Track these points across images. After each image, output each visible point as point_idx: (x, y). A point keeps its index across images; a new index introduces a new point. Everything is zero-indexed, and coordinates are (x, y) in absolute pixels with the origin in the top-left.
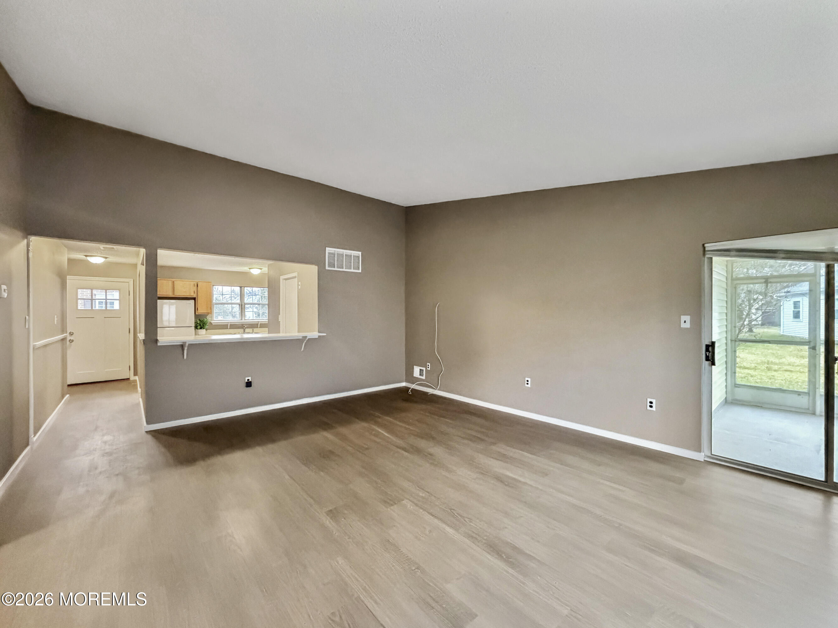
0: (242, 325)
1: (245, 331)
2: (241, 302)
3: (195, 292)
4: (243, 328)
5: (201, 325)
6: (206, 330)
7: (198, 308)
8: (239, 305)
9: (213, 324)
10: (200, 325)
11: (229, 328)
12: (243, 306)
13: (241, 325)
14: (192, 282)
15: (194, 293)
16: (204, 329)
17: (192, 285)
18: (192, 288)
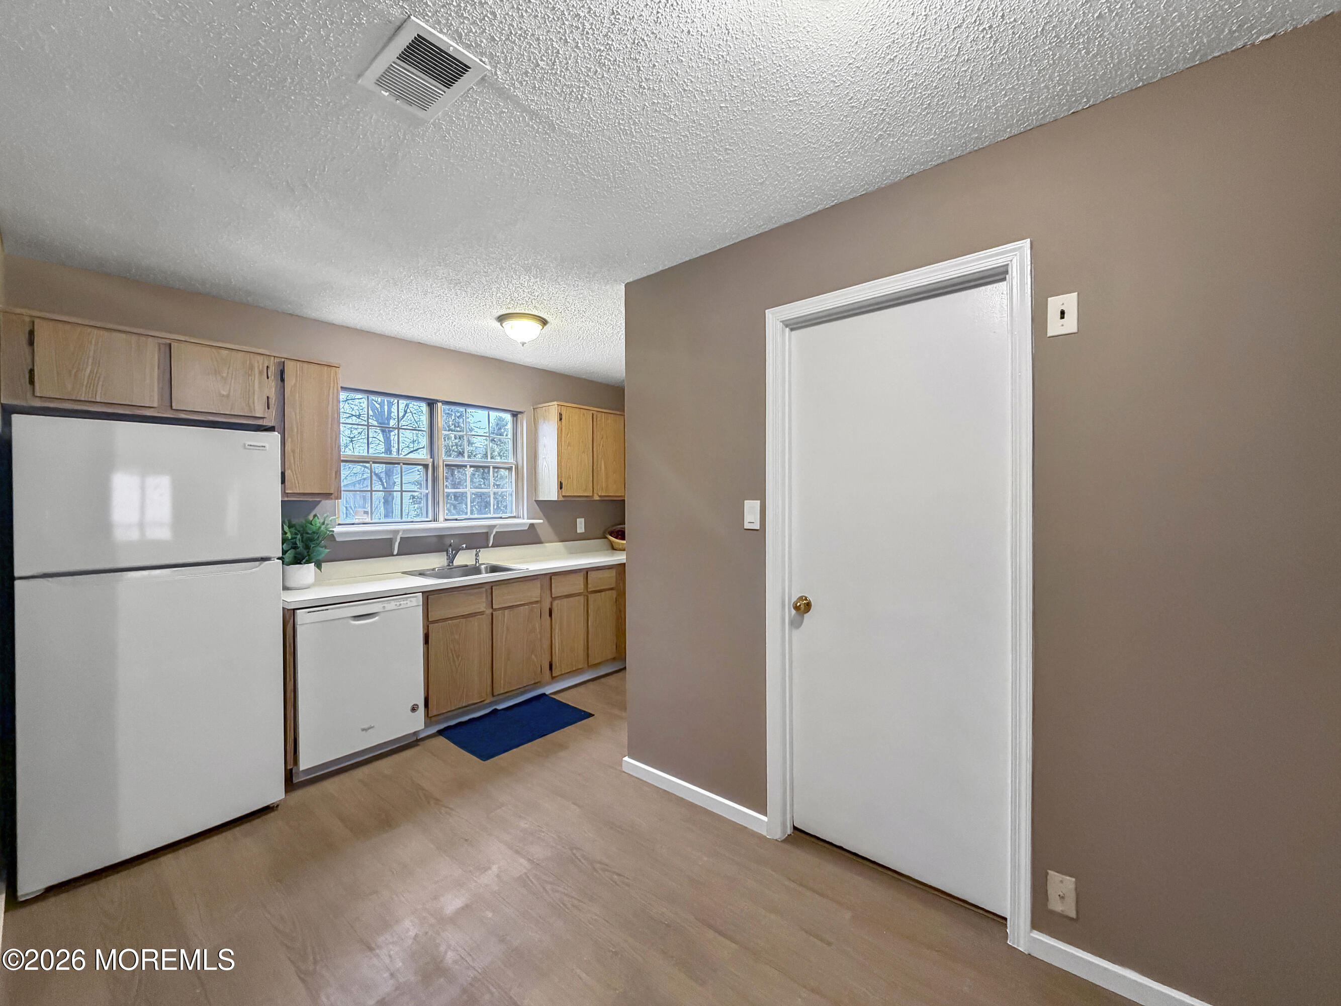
3: (272, 401)
4: (445, 551)
7: (285, 473)
8: (426, 466)
9: (338, 539)
10: (300, 547)
11: (396, 552)
14: (260, 359)
15: (268, 410)
17: (261, 373)
18: (260, 383)
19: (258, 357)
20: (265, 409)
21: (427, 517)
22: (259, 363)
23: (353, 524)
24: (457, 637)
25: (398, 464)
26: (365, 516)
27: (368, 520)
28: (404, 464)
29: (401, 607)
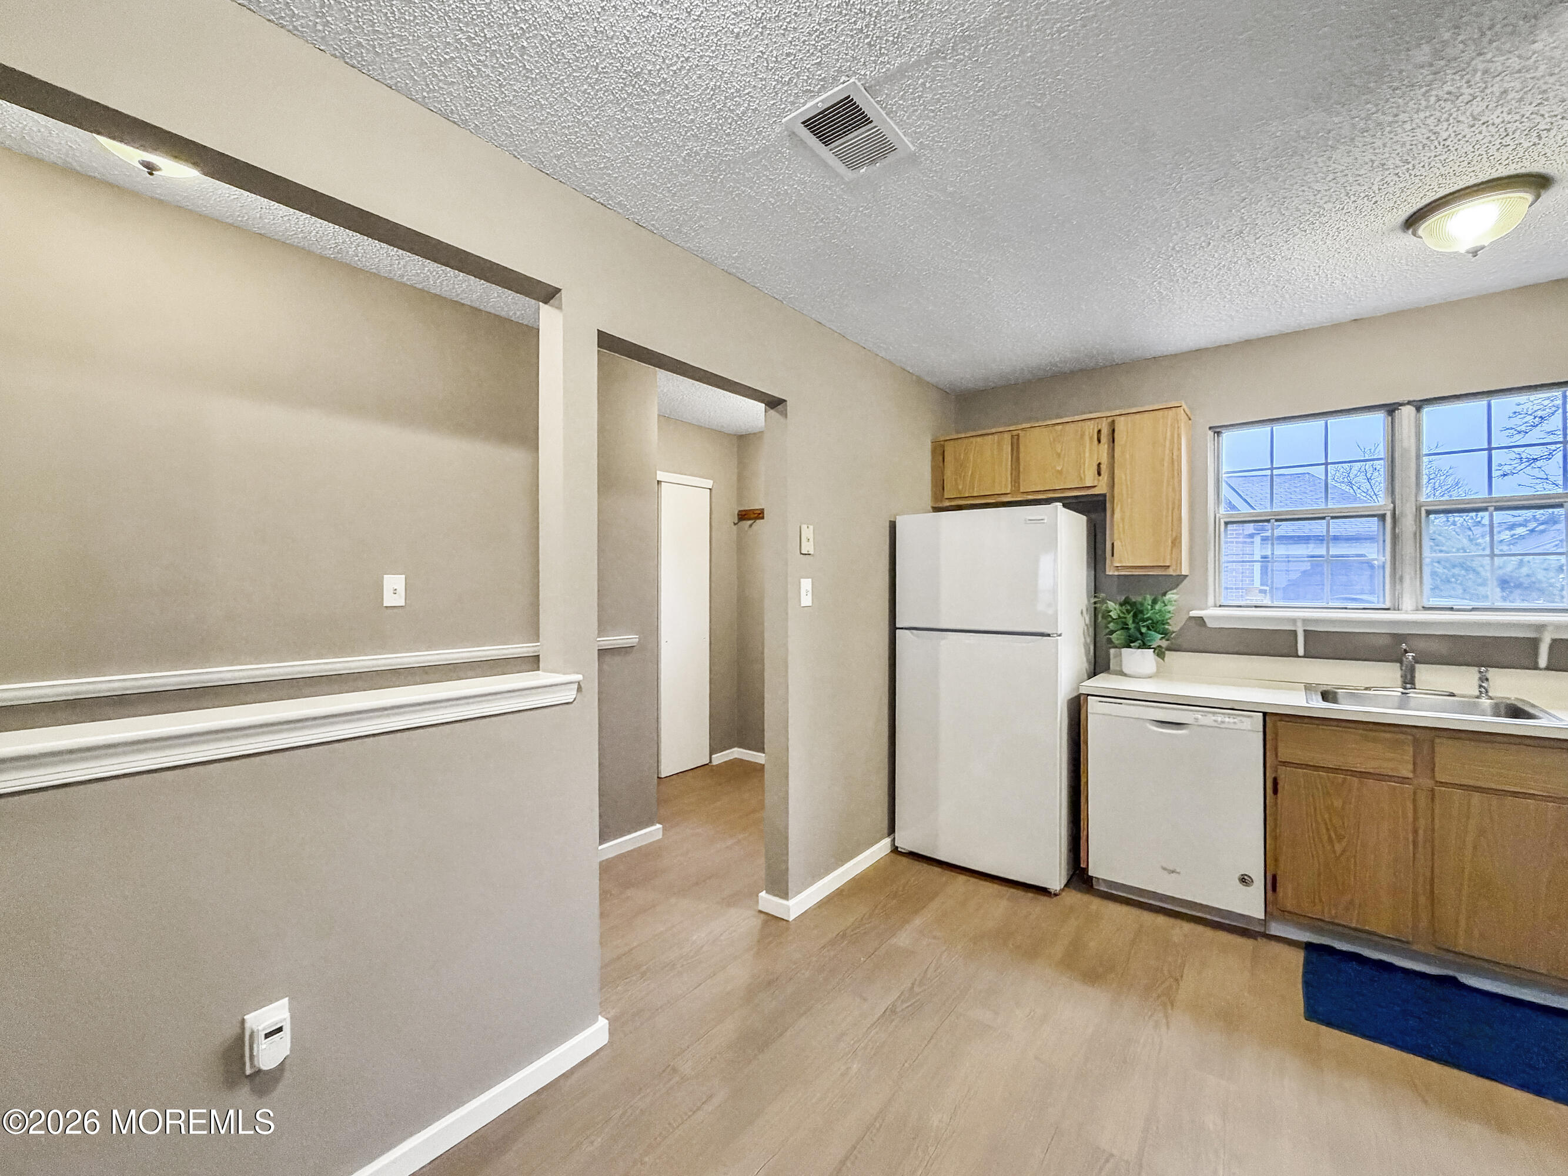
0: (1399, 638)
1: (1412, 682)
2: (1393, 502)
3: (1103, 467)
4: (1401, 662)
5: (1131, 626)
6: (1160, 653)
7: (1115, 544)
8: (1382, 517)
9: (1210, 624)
10: (1125, 627)
11: (1301, 652)
12: (1408, 524)
13: (1387, 641)
14: (1091, 424)
15: (1099, 474)
16: (1144, 646)
17: (1091, 438)
18: (1090, 450)
19: (1089, 423)
20: (1094, 476)
21: (1384, 602)
22: (1091, 428)
23: (1240, 606)
24: (1338, 803)
25: (1323, 518)
26: (1261, 596)
27: (1267, 602)
28: (1333, 518)
29: (1223, 726)
